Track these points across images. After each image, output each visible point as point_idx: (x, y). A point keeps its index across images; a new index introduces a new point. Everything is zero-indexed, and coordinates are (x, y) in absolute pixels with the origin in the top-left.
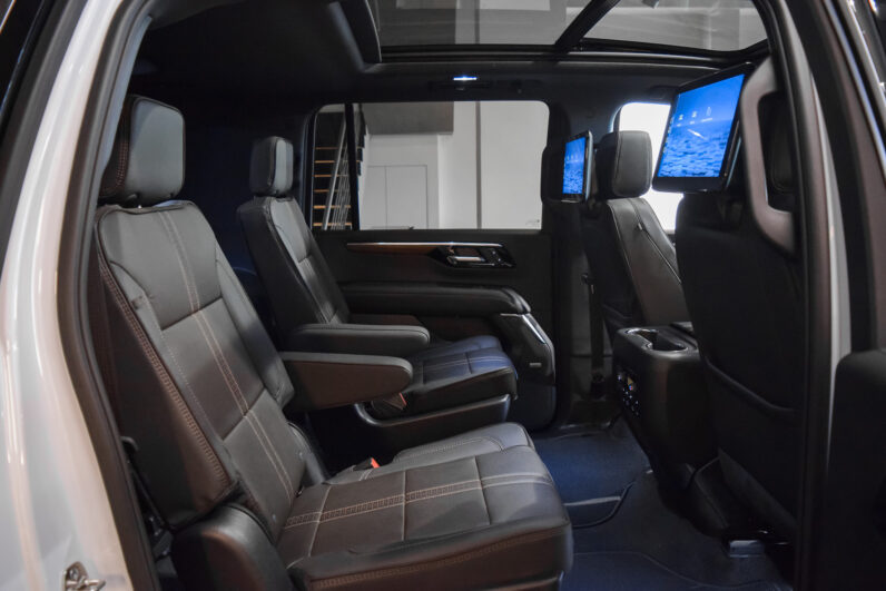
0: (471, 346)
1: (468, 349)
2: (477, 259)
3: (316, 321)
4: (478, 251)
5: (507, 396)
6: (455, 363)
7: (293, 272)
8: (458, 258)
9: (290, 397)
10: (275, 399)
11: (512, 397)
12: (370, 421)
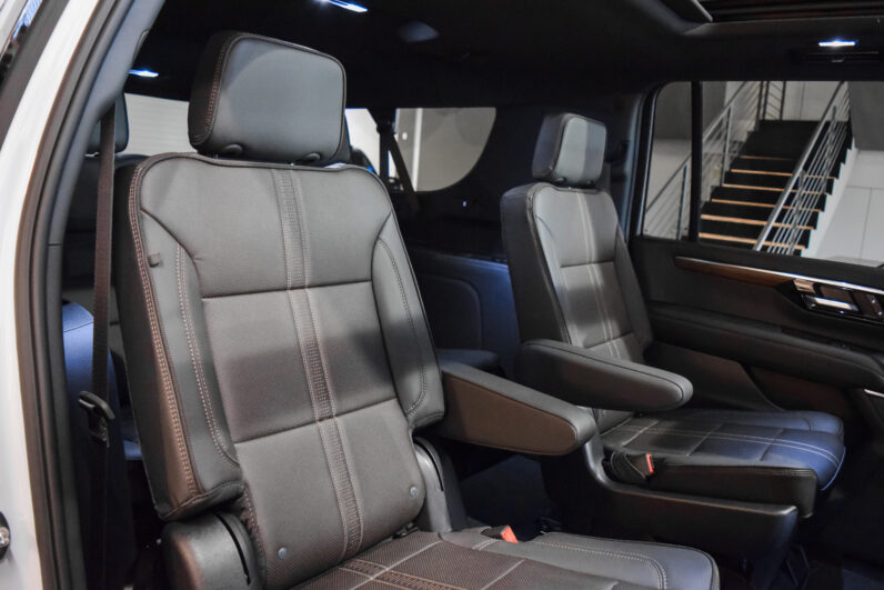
0: (799, 422)
1: (790, 426)
2: (846, 306)
3: (558, 338)
4: (851, 296)
5: (793, 508)
6: (753, 439)
7: (545, 275)
8: (820, 301)
9: (432, 419)
10: (405, 415)
11: (801, 511)
12: (600, 475)
